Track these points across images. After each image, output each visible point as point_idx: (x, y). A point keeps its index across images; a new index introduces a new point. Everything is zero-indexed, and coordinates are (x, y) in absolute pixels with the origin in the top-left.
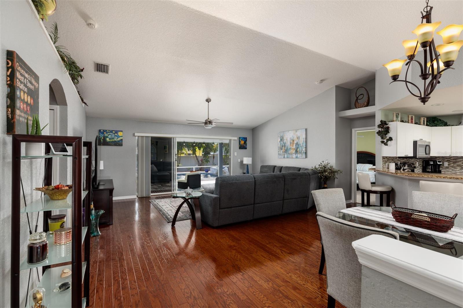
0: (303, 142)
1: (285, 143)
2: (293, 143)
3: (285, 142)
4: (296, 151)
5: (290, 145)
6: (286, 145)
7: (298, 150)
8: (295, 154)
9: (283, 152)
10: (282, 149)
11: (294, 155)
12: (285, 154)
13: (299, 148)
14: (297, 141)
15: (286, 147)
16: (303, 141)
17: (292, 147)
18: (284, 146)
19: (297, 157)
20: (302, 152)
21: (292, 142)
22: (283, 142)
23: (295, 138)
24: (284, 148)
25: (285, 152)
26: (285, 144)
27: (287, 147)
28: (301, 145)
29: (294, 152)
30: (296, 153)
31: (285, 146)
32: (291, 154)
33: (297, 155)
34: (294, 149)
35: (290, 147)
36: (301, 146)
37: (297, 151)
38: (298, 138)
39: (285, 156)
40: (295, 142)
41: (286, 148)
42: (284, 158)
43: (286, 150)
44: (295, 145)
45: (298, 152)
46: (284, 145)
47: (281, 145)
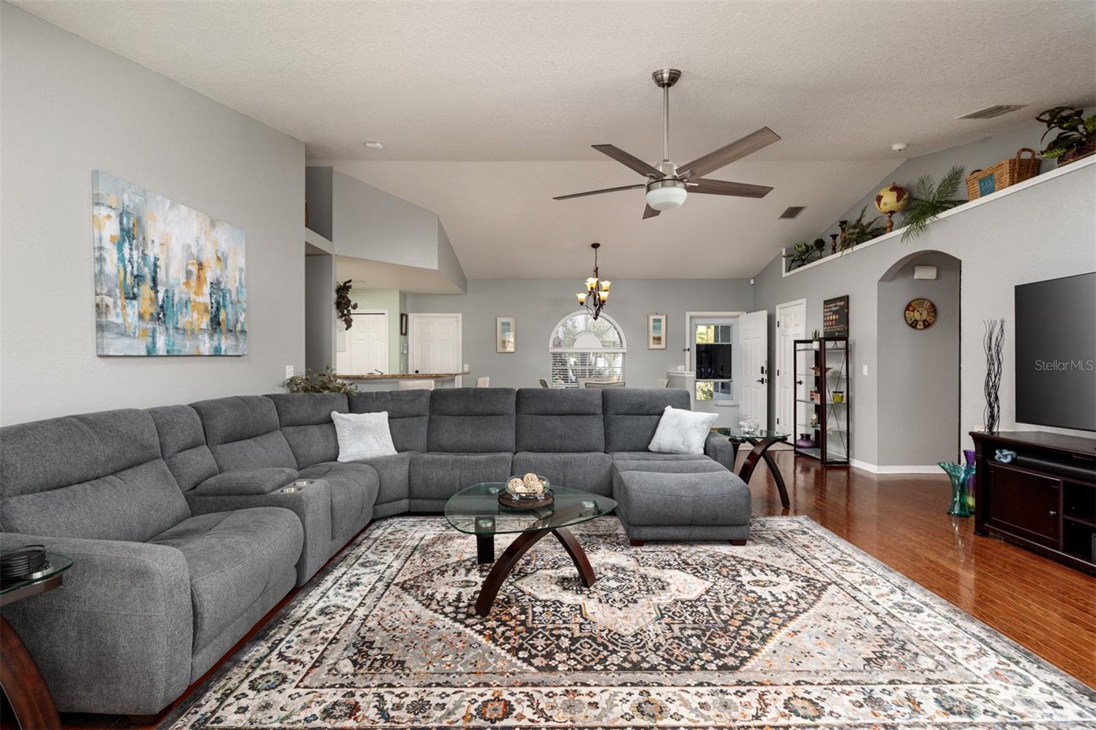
0: (237, 284)
1: (156, 265)
2: (199, 277)
3: (157, 259)
4: (216, 323)
5: (187, 284)
6: (161, 275)
7: (222, 317)
8: (211, 336)
9: (141, 317)
10: (135, 297)
11: (206, 337)
12: (154, 331)
13: (225, 306)
14: (219, 272)
15: (161, 290)
16: (240, 279)
17: (193, 296)
18: (149, 283)
19: (217, 353)
20: (235, 327)
21: (194, 269)
22: (144, 256)
23: (208, 256)
24: (145, 290)
25: (156, 318)
26: (155, 272)
27: (166, 291)
28: (234, 297)
29: (205, 322)
30: (214, 330)
31: (154, 280)
32: (192, 332)
33: (219, 340)
34: (206, 310)
35: (185, 297)
36: (232, 303)
37: (219, 324)
38: (219, 259)
39: (154, 343)
40: (209, 276)
41: (161, 295)
42: (151, 354)
43: (162, 307)
44: (207, 289)
45: (223, 327)
46: (147, 272)
47: (129, 268)
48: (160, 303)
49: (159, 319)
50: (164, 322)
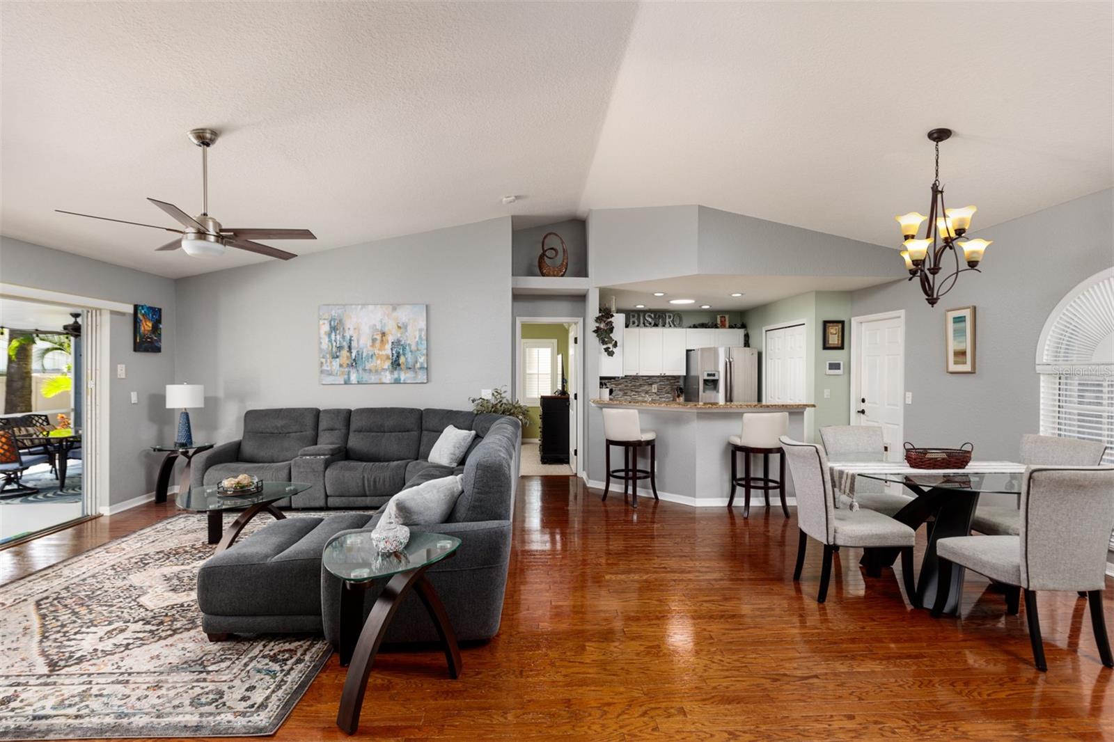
0: (417, 339)
1: (351, 340)
2: (382, 341)
3: (351, 337)
4: (396, 364)
5: (373, 345)
6: (354, 344)
7: (402, 360)
8: (392, 372)
9: (341, 366)
10: (337, 357)
11: (388, 373)
12: (349, 372)
13: (404, 354)
14: (399, 335)
15: (354, 351)
16: (420, 336)
17: (377, 352)
18: (346, 349)
19: (397, 381)
20: (414, 366)
21: (379, 337)
22: (344, 337)
23: (390, 327)
24: (344, 353)
25: (350, 366)
26: (350, 343)
27: (358, 352)
28: (414, 347)
29: (387, 364)
30: (395, 369)
31: (350, 348)
32: (376, 371)
33: (399, 374)
34: (388, 358)
35: (370, 353)
36: (411, 351)
37: (399, 365)
38: (399, 327)
39: (349, 378)
40: (391, 339)
41: (353, 355)
42: (347, 382)
43: (354, 360)
44: (388, 346)
45: (402, 366)
46: (345, 344)
47: (334, 344)
48: (353, 357)
49: (352, 366)
50: (356, 367)
